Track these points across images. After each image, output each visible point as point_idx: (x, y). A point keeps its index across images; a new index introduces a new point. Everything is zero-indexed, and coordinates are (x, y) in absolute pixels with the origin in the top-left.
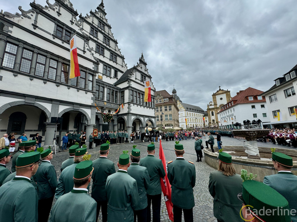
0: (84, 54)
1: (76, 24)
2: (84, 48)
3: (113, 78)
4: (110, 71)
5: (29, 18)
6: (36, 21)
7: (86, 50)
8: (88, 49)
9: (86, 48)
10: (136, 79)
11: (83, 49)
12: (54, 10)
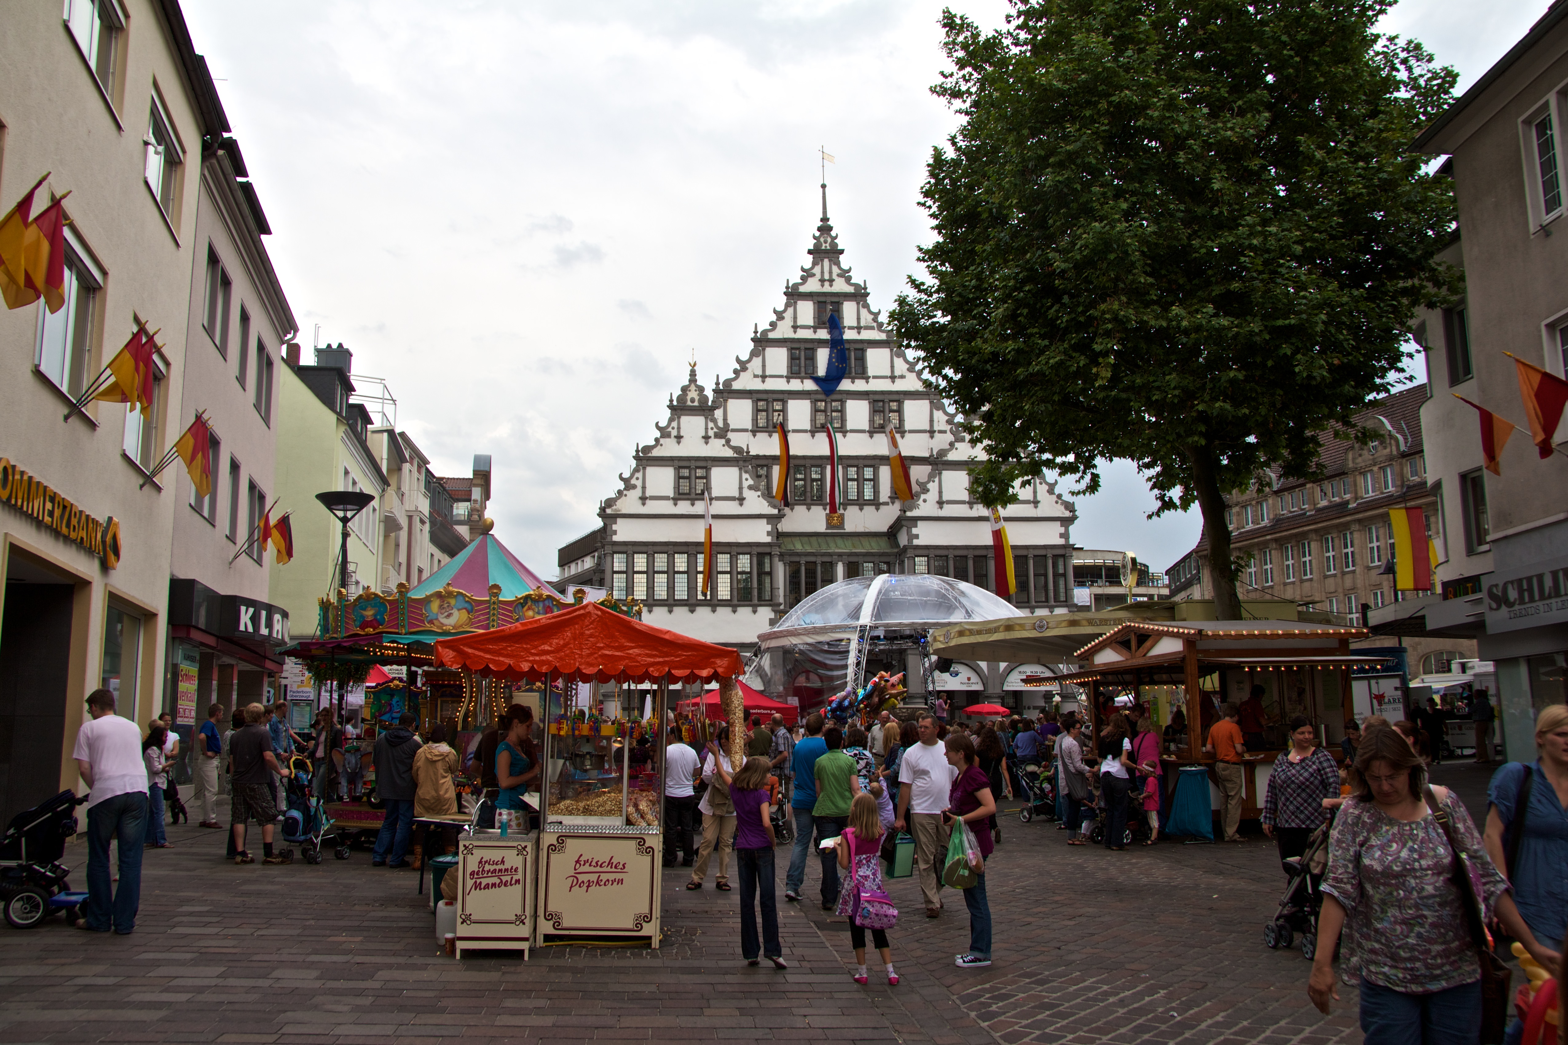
0: (741, 505)
1: (717, 436)
2: (741, 488)
3: (886, 504)
4: (875, 480)
5: (634, 487)
6: (644, 488)
7: (747, 493)
8: (750, 488)
9: (746, 484)
10: (941, 503)
11: (737, 495)
12: (668, 435)
